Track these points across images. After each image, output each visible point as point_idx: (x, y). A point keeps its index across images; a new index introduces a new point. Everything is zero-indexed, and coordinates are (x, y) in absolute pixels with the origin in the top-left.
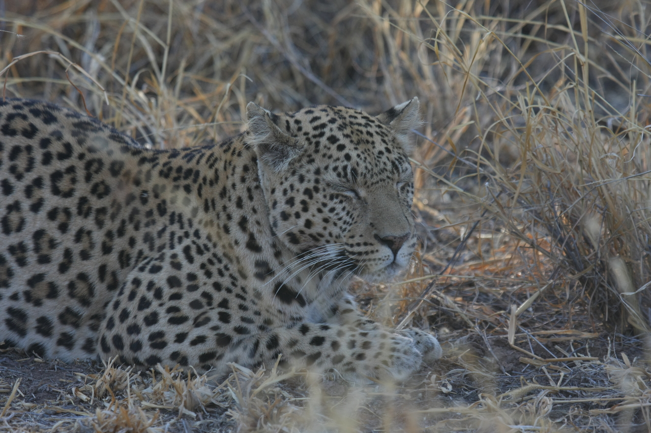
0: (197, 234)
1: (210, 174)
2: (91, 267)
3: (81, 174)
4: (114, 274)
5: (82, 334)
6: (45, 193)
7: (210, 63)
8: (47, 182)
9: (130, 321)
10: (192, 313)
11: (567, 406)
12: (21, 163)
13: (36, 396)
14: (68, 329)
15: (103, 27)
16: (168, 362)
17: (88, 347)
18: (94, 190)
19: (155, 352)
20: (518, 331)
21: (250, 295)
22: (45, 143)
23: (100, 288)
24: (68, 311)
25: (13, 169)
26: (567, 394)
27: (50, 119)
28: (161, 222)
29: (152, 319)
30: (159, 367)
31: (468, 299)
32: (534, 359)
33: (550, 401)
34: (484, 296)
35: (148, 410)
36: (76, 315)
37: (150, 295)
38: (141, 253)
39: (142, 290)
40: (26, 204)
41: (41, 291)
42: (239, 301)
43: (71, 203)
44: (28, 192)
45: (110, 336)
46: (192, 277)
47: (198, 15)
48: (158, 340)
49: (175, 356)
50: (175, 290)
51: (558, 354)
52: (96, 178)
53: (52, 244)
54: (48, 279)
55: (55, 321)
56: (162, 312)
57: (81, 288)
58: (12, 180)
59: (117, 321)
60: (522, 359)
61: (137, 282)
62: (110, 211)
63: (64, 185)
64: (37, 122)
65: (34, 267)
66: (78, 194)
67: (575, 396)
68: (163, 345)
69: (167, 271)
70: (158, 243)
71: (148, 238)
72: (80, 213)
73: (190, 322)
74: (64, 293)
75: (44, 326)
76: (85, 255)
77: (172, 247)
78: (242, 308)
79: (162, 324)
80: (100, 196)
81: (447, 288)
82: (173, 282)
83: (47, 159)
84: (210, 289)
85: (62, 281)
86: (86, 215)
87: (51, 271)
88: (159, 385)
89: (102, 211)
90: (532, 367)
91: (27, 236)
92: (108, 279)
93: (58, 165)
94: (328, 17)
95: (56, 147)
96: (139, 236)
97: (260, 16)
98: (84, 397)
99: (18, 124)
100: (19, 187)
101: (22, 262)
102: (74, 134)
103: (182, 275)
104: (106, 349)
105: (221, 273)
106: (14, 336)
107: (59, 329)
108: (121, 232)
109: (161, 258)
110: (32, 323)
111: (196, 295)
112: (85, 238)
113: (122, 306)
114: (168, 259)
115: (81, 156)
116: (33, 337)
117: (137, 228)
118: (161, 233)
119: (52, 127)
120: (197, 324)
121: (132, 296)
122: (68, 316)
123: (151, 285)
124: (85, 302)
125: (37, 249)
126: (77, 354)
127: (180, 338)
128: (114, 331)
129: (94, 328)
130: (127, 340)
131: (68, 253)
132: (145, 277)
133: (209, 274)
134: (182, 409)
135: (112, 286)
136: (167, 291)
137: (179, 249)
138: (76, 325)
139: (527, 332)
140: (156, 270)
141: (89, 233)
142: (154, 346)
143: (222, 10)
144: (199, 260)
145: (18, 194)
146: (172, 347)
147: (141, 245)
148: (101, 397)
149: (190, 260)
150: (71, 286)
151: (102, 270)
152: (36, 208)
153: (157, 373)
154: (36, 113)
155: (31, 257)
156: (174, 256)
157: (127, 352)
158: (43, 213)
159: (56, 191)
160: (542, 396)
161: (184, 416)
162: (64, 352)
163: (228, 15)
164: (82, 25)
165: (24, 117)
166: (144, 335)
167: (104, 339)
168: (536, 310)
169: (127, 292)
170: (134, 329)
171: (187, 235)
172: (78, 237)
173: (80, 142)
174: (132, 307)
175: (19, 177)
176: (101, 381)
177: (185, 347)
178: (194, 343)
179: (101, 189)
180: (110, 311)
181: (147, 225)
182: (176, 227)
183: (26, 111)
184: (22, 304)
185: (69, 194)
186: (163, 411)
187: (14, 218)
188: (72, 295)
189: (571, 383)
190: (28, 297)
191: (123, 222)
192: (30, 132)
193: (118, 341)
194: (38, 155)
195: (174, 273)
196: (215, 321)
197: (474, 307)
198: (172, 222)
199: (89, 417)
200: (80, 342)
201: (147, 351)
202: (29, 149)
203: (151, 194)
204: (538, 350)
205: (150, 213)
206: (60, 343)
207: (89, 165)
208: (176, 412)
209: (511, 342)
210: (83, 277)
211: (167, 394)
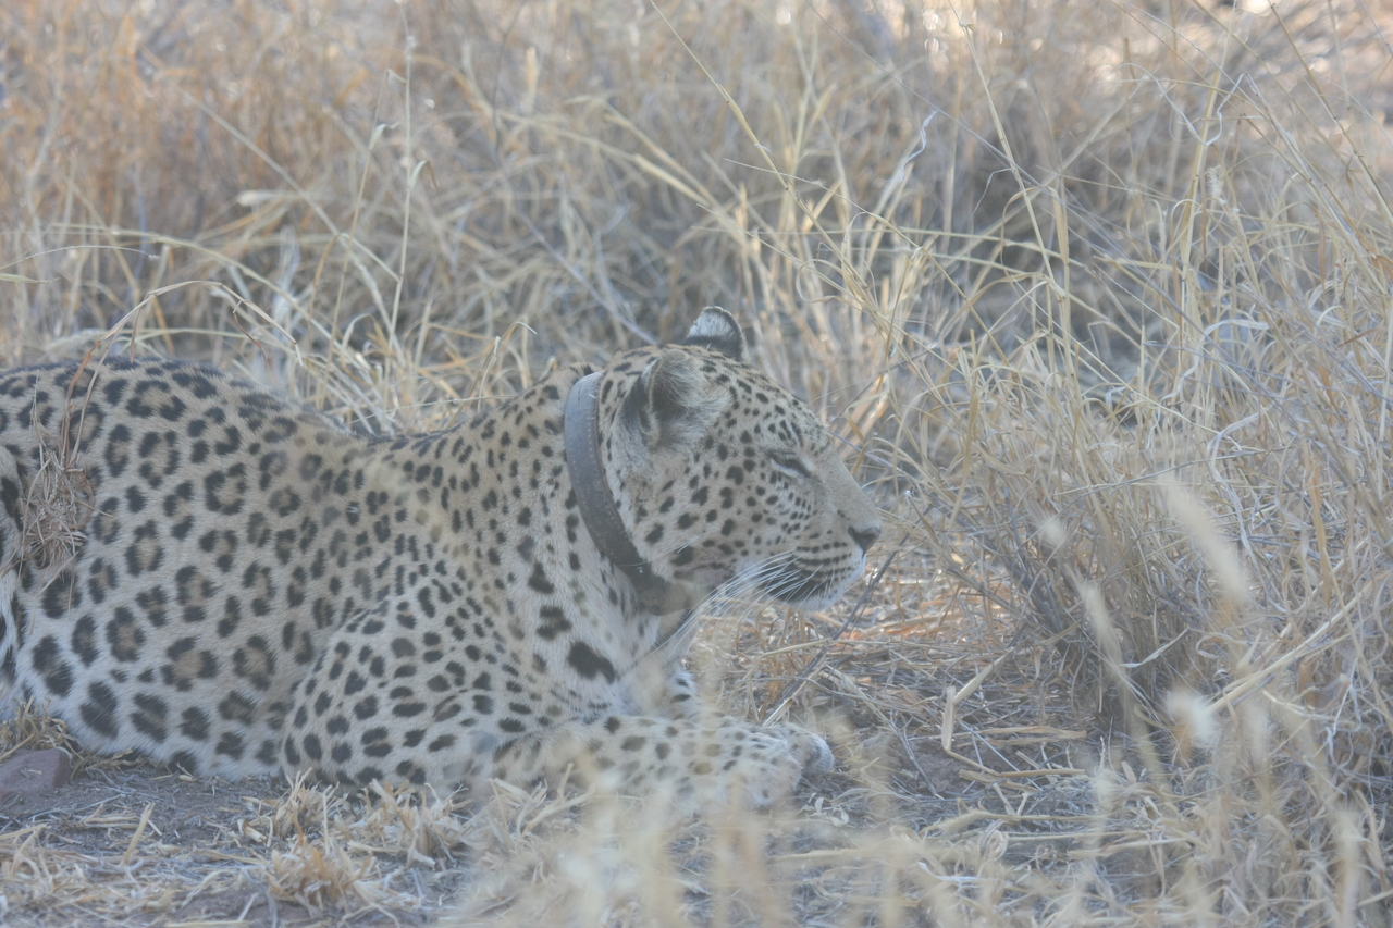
0: (440, 568)
1: (462, 472)
2: (270, 627)
3: (253, 476)
4: (306, 637)
5: (255, 736)
6: (196, 507)
7: (479, 312)
8: (199, 490)
9: (332, 712)
10: (431, 698)
11: (1031, 846)
12: (159, 460)
13: (181, 835)
14: (234, 726)
15: (307, 255)
16: (392, 778)
17: (266, 754)
18: (273, 504)
19: (372, 762)
20: (958, 729)
21: (526, 667)
22: (196, 428)
23: (285, 659)
24: (234, 697)
25: (145, 471)
26: (1032, 827)
27: (204, 390)
28: (381, 551)
29: (367, 709)
30: (375, 785)
31: (879, 679)
32: (986, 775)
33: (1004, 839)
34: (904, 675)
35: (358, 854)
36: (247, 704)
37: (364, 670)
38: (349, 603)
39: (352, 662)
40: (165, 526)
41: (188, 666)
42: (508, 677)
43: (237, 523)
44: (169, 506)
45: (299, 737)
46: (431, 639)
47: (458, 235)
48: (376, 743)
49: (404, 768)
50: (404, 661)
51: (1022, 764)
52: (278, 483)
53: (208, 590)
54: (200, 647)
55: (213, 715)
56: (383, 697)
57: (255, 660)
58: (144, 487)
59: (311, 713)
60: (963, 772)
61: (343, 649)
62: (300, 536)
63: (226, 493)
64: (185, 395)
65: (177, 627)
66: (248, 509)
67: (1045, 829)
68: (384, 750)
69: (392, 629)
70: (377, 585)
71: (360, 579)
72: (251, 539)
73: (428, 713)
74: (227, 668)
75: (195, 724)
76: (260, 608)
77: (400, 591)
78: (514, 688)
79: (384, 717)
80: (283, 512)
81: (846, 662)
82: (401, 647)
83: (199, 454)
84: (460, 657)
85: (224, 650)
86: (262, 542)
87: (205, 634)
88: (377, 815)
89: (287, 535)
90: (980, 786)
91: (165, 578)
92: (298, 644)
93: (217, 463)
94: (667, 239)
95: (214, 434)
96: (346, 575)
97: (558, 237)
98: (257, 835)
99: (154, 398)
100: (155, 498)
101: (158, 619)
102: (243, 413)
103: (416, 636)
104: (294, 759)
105: (479, 632)
106: (145, 742)
107: (218, 727)
108: (318, 570)
109: (383, 610)
110: (175, 718)
111: (438, 668)
112: (260, 581)
113: (319, 688)
114: (393, 611)
115: (254, 449)
116: (177, 742)
117: (342, 563)
118: (380, 570)
119: (209, 403)
120: (440, 716)
121: (336, 671)
122: (233, 706)
123: (365, 653)
124: (261, 683)
125: (183, 598)
126: (249, 766)
127: (413, 738)
128: (307, 729)
129: (276, 725)
130: (327, 743)
131: (232, 605)
132: (357, 640)
133: (459, 634)
134: (414, 854)
135: (305, 657)
136: (392, 663)
137: (411, 594)
138: (247, 720)
139: (972, 731)
140: (374, 628)
141: (266, 571)
142: (370, 752)
143: (497, 229)
144: (443, 610)
145: (153, 510)
146: (400, 754)
147: (349, 590)
148: (283, 836)
149: (430, 611)
150: (239, 657)
151: (289, 632)
152: (181, 531)
153: (374, 797)
154: (183, 380)
155: (174, 611)
156: (403, 606)
157: (327, 763)
158: (192, 540)
159: (213, 504)
160: (993, 830)
161: (416, 864)
162: (227, 764)
163: (509, 236)
164: (273, 251)
165: (164, 387)
166: (354, 735)
167: (290, 742)
168: (989, 696)
169: (328, 665)
170: (338, 725)
171: (424, 570)
172: (249, 578)
173: (253, 426)
174: (336, 689)
175: (155, 483)
176: (285, 810)
177: (420, 754)
178: (436, 746)
179: (285, 500)
180: (300, 697)
181: (359, 557)
182: (405, 558)
183: (167, 377)
184: (157, 689)
185: (233, 509)
186: (381, 856)
187: (146, 548)
188: (240, 672)
189: (1040, 809)
190: (169, 675)
191: (321, 554)
192: (173, 411)
193: (312, 745)
194: (185, 447)
195: (404, 632)
196: (468, 711)
197: (888, 693)
198: (399, 550)
199: (261, 864)
200: (254, 747)
201: (359, 761)
202: (171, 437)
203: (364, 507)
204: (989, 759)
205: (362, 539)
206: (221, 749)
207: (265, 463)
208: (402, 858)
209: (947, 746)
210: (257, 642)
211: (388, 829)
